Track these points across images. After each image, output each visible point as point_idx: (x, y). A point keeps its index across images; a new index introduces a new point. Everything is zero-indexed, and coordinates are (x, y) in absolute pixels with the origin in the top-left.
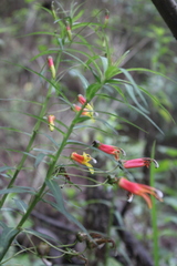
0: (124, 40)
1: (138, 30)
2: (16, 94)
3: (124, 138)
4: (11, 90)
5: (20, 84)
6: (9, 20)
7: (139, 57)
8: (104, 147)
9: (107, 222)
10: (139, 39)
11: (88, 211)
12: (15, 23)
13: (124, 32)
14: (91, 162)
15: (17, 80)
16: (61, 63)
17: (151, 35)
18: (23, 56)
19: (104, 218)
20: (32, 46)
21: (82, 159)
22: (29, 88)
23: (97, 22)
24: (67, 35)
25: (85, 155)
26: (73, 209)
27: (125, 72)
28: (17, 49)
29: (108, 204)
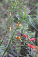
0: (30, 7)
1: (33, 4)
2: (3, 21)
3: (30, 32)
4: (2, 19)
5: (4, 18)
6: (1, 2)
7: (34, 11)
8: (24, 35)
9: (26, 53)
10: (34, 6)
11: (21, 50)
12: (3, 3)
13: (30, 5)
14: (21, 39)
15: (3, 17)
16: (13, 13)
17: (36, 5)
18: (5, 11)
19: (25, 52)
20: (7, 9)
21: (19, 38)
22: (7, 19)
23: (22, 3)
24: (14, 6)
25: (19, 37)
26: (18, 49)
27: (29, 16)
28: (3, 9)
29: (26, 48)
